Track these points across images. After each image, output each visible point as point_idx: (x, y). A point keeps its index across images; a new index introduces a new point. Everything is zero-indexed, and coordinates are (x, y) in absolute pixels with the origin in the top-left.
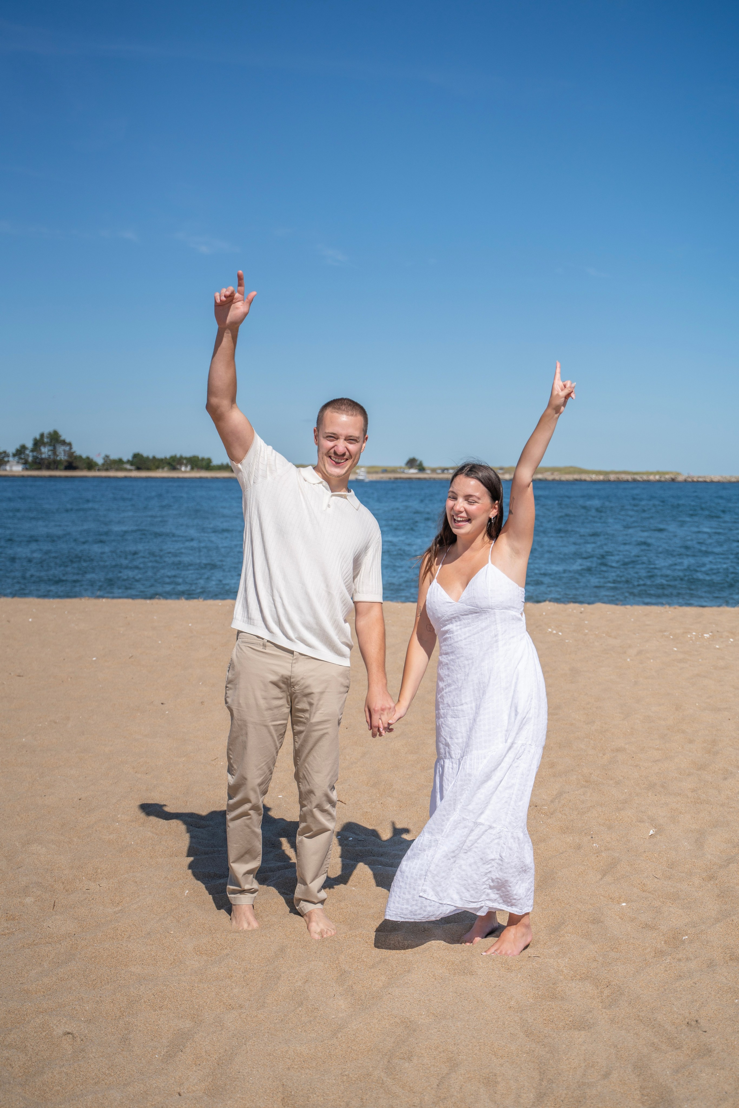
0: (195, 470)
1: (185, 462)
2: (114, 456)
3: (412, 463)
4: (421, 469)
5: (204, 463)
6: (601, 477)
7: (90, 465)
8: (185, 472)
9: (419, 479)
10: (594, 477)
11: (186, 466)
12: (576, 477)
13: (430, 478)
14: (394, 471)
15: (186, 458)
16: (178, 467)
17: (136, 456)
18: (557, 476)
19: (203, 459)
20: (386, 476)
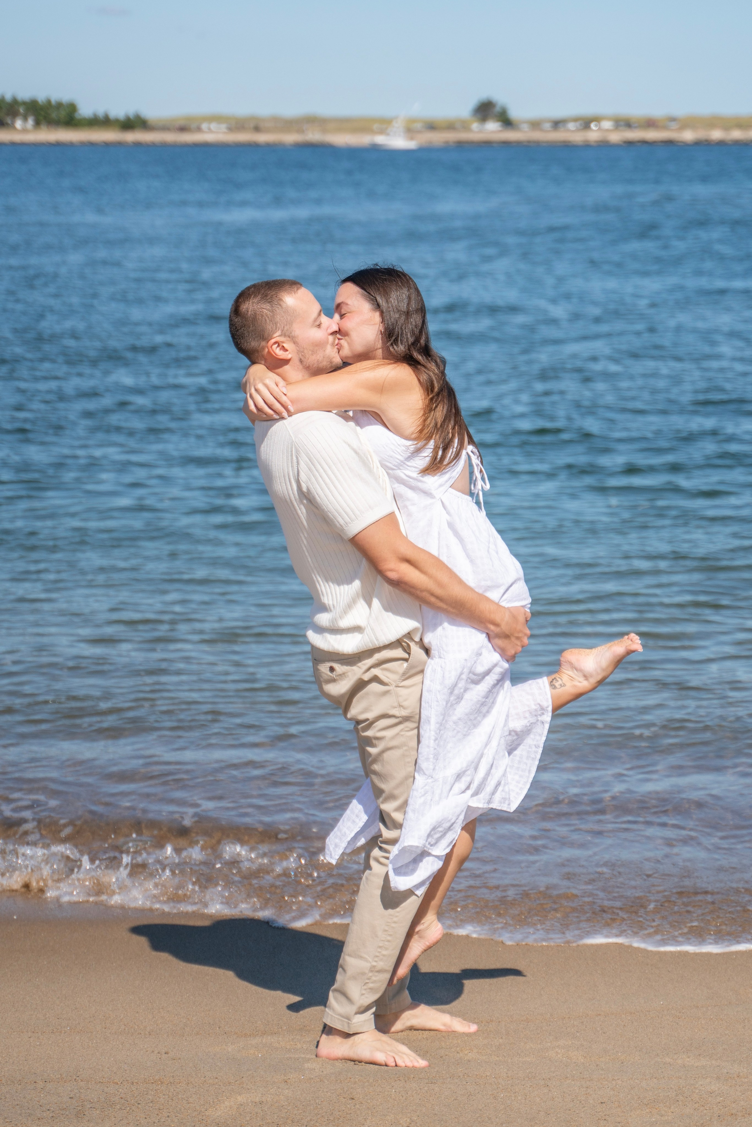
0: (44, 127)
1: (21, 110)
3: (485, 110)
4: (507, 122)
5: (63, 114)
8: (24, 131)
9: (506, 144)
11: (25, 119)
13: (529, 142)
14: (450, 126)
15: (24, 103)
16: (9, 120)
19: (59, 105)
20: (438, 138)
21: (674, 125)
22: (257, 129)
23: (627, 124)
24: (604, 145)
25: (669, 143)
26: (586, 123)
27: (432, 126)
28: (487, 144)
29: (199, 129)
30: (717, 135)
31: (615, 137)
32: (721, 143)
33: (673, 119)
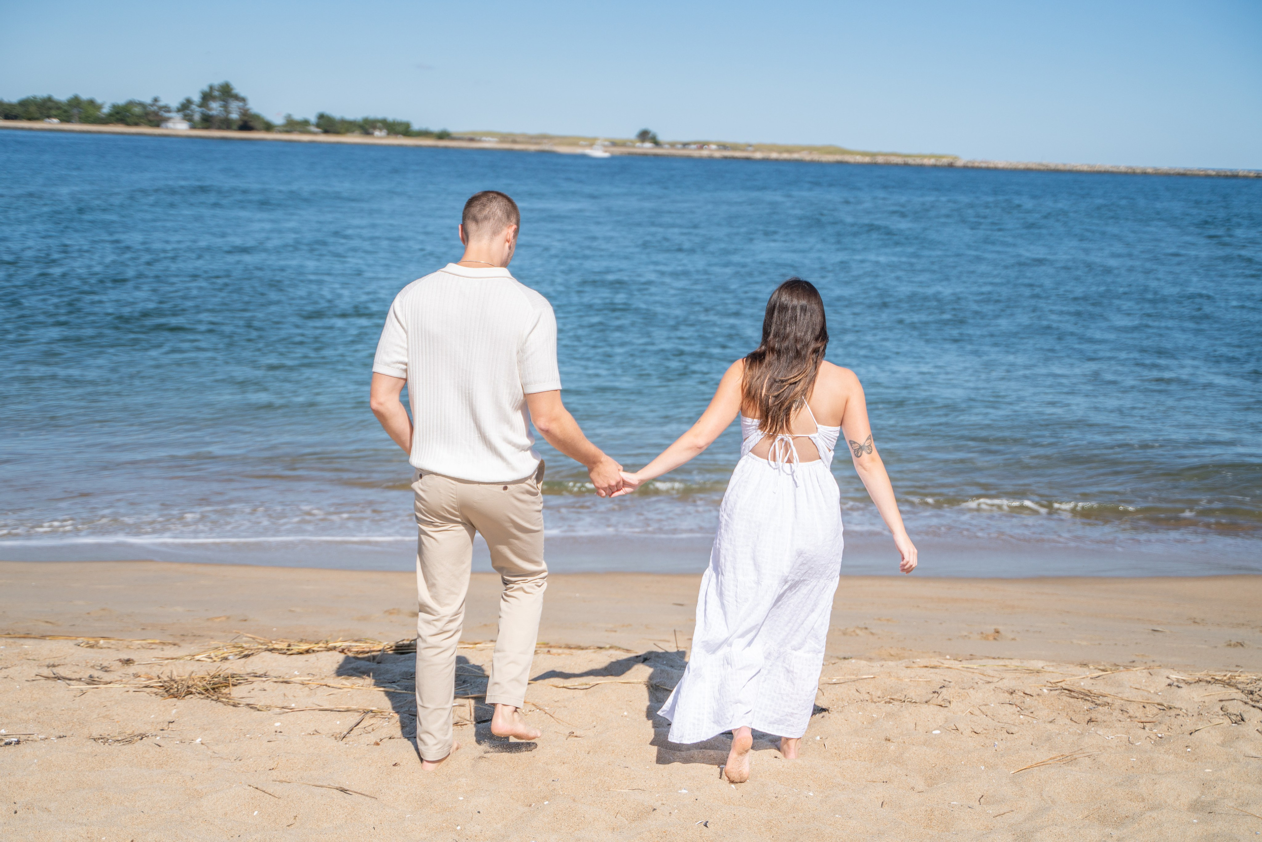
0: (392, 136)
1: (379, 125)
2: (298, 116)
3: (644, 135)
4: (656, 143)
5: (403, 128)
6: (867, 159)
7: (268, 127)
8: (381, 138)
9: (656, 156)
10: (859, 159)
11: (381, 130)
12: (838, 158)
13: (669, 155)
14: (623, 144)
15: (380, 121)
16: (371, 130)
17: (321, 117)
18: (816, 157)
19: (401, 123)
20: (618, 151)
21: (750, 148)
22: (514, 142)
23: (723, 146)
24: (711, 159)
25: (748, 159)
26: (702, 145)
27: (614, 144)
28: (645, 155)
29: (480, 141)
30: (774, 155)
31: (718, 154)
32: (776, 161)
33: (750, 146)
